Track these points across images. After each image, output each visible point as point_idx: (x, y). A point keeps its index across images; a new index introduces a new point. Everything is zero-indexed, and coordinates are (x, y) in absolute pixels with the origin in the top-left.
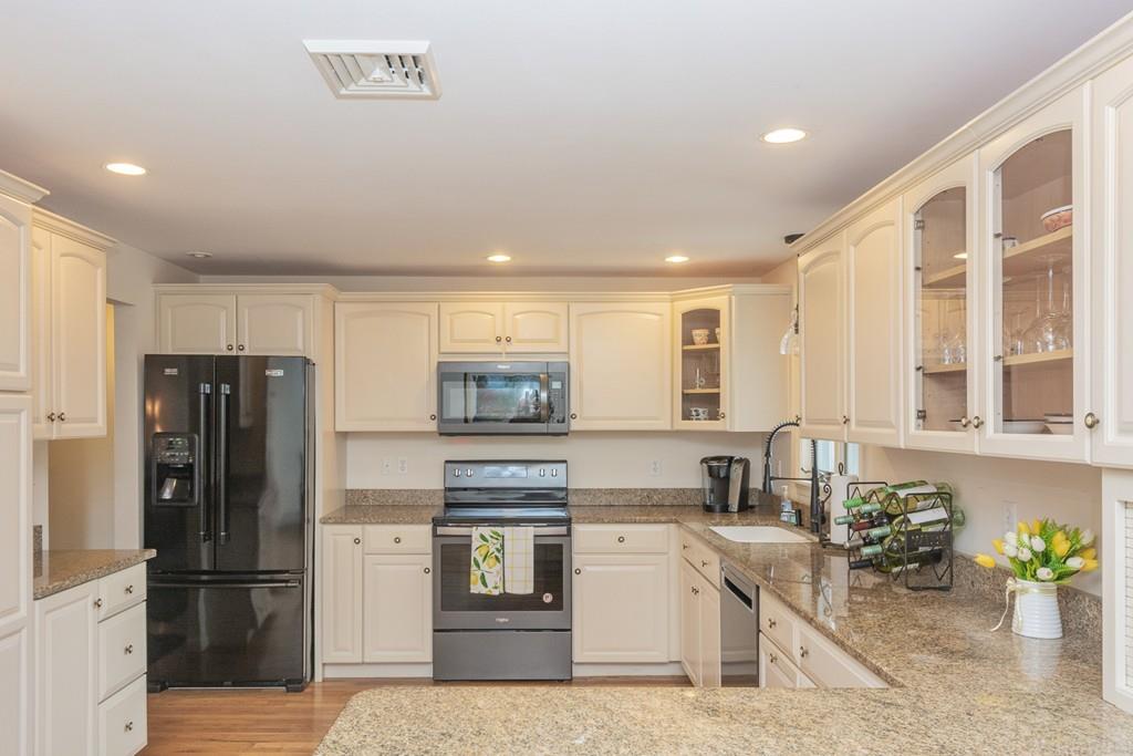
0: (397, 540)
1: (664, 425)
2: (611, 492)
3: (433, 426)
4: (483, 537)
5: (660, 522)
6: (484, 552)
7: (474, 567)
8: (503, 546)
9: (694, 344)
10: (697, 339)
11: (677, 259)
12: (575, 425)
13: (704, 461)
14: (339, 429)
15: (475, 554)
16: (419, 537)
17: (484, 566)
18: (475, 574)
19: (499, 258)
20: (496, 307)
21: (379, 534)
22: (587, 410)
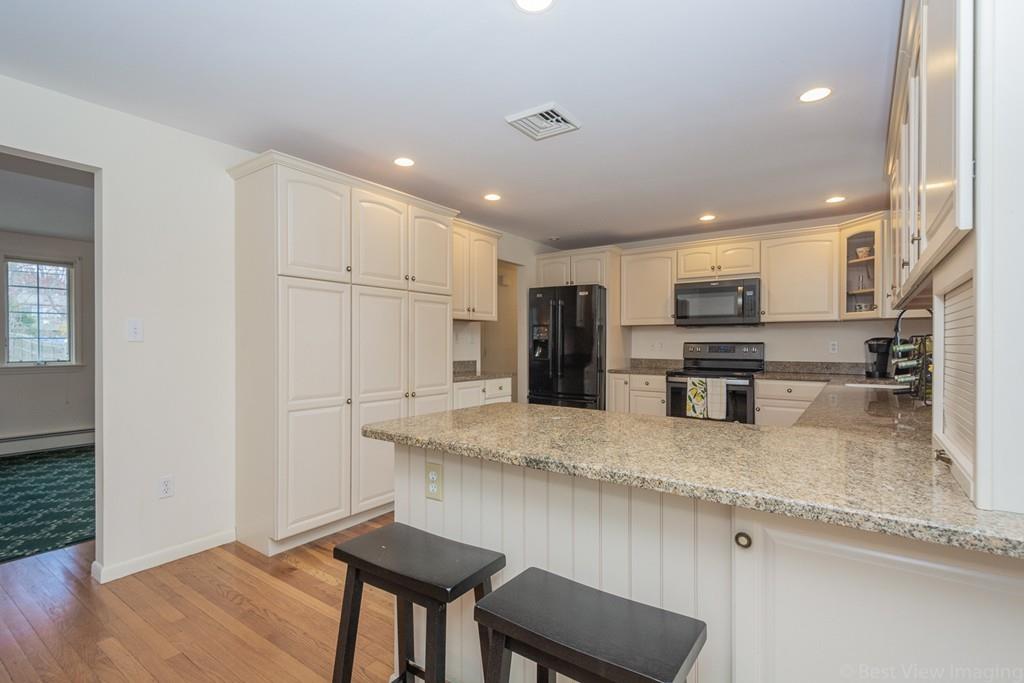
0: (647, 384)
1: (835, 317)
2: (798, 364)
3: (672, 321)
4: (693, 383)
5: (820, 381)
6: (694, 392)
7: (688, 401)
8: (706, 390)
9: (858, 257)
10: (860, 255)
11: (836, 200)
12: (764, 319)
13: (867, 342)
14: (623, 324)
15: (689, 393)
16: (659, 382)
17: (694, 401)
18: (689, 405)
19: (708, 218)
20: (712, 249)
21: (638, 379)
22: (773, 307)
